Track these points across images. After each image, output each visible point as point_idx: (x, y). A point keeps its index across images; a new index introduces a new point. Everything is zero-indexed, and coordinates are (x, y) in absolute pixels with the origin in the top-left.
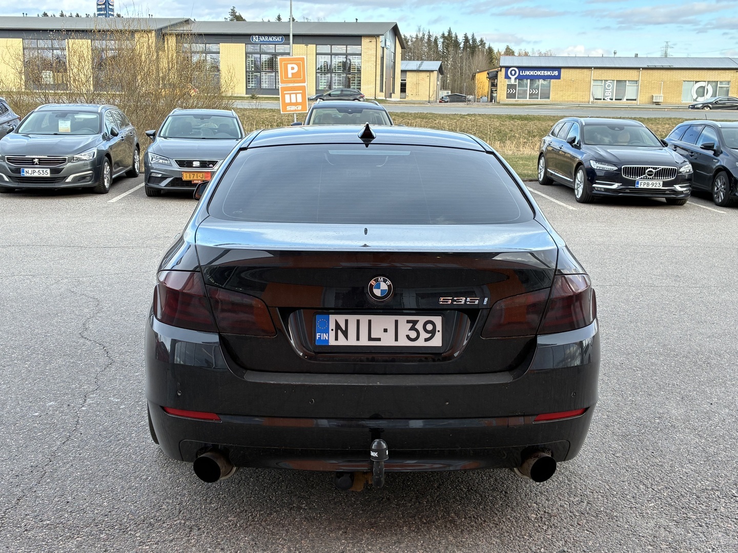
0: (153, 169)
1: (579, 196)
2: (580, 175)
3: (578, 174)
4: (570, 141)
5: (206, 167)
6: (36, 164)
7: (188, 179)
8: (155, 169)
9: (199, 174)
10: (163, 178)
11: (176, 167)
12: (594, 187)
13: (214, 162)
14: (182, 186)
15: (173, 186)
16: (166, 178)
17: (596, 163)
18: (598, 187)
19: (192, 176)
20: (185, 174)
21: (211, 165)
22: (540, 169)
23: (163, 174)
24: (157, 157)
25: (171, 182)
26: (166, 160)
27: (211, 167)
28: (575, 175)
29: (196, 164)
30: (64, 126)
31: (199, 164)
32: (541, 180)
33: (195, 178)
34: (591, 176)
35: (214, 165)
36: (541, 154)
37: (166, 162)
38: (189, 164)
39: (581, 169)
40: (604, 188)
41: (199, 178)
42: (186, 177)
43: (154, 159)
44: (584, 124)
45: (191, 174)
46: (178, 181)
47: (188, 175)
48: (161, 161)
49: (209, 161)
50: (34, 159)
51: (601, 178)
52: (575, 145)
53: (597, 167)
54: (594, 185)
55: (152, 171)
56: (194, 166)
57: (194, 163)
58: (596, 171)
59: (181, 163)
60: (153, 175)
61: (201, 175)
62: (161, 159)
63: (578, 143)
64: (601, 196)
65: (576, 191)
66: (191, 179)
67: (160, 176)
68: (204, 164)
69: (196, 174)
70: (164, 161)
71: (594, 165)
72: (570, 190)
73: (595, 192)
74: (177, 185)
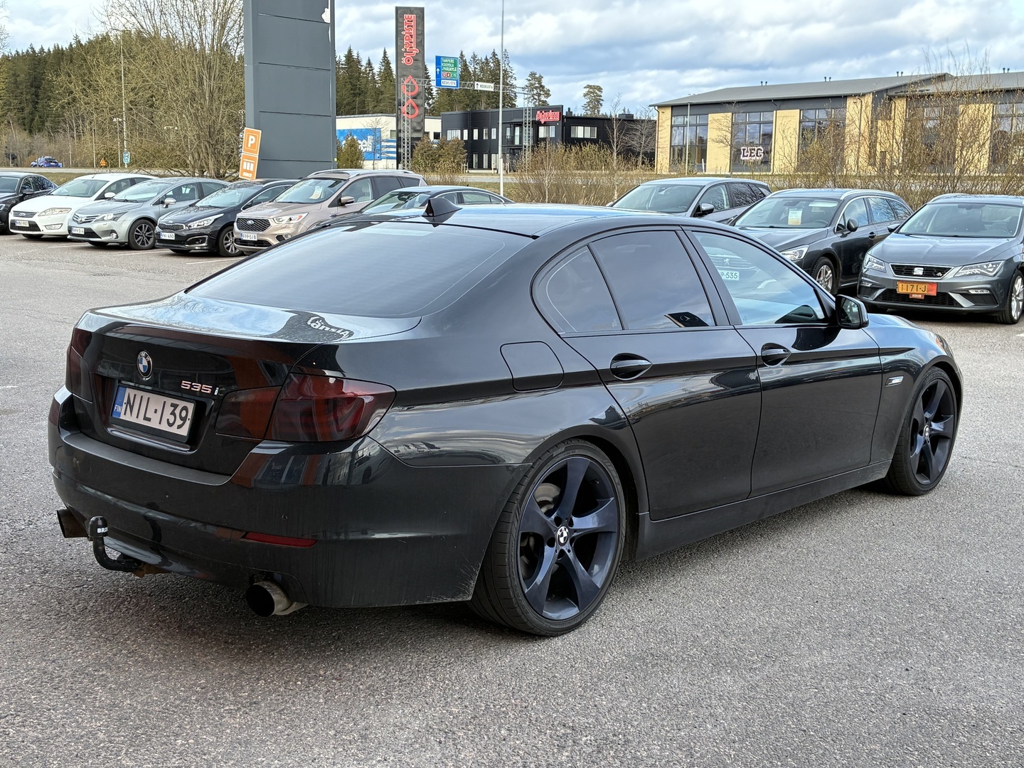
0: (866, 276)
5: (932, 276)
6: (727, 265)
7: (904, 291)
8: (868, 277)
9: (920, 286)
10: (874, 289)
11: (891, 275)
13: (945, 269)
14: (897, 301)
15: (884, 300)
16: (878, 289)
19: (910, 287)
21: (940, 274)
23: (873, 284)
24: (874, 260)
25: (882, 294)
26: (881, 265)
27: (940, 277)
29: (919, 271)
30: (795, 216)
31: (922, 272)
33: (914, 291)
35: (943, 274)
37: (882, 267)
41: (920, 291)
42: (901, 289)
43: (870, 263)
45: (909, 285)
46: (891, 294)
47: (905, 285)
48: (877, 266)
49: (937, 268)
50: (725, 258)
55: (863, 278)
56: (915, 273)
57: (916, 269)
59: (898, 270)
60: (864, 284)
61: (923, 286)
62: (876, 263)
66: (909, 291)
67: (870, 285)
68: (929, 272)
69: (915, 285)
70: (879, 266)
74: (890, 300)
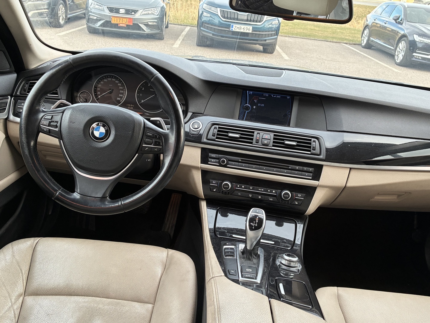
0: (91, 12)
1: (398, 61)
2: (402, 45)
3: (400, 44)
4: (395, 18)
5: (129, 14)
7: (116, 22)
8: (93, 13)
9: (124, 19)
10: (98, 20)
11: (107, 12)
12: (414, 56)
13: (135, 10)
14: (111, 27)
15: (104, 27)
16: (100, 20)
17: (419, 37)
18: (416, 56)
19: (118, 20)
20: (113, 18)
21: (133, 13)
22: (364, 37)
23: (98, 17)
24: (95, 3)
25: (103, 24)
26: (101, 6)
27: (133, 15)
28: (397, 44)
29: (122, 11)
31: (124, 12)
32: (363, 45)
33: (121, 22)
34: (413, 46)
35: (135, 13)
36: (366, 27)
37: (101, 7)
38: (117, 11)
39: (404, 40)
40: (422, 57)
41: (124, 22)
42: (114, 21)
43: (92, 5)
44: (406, 7)
45: (118, 19)
46: (107, 23)
47: (116, 19)
48: (97, 6)
49: (131, 10)
51: (420, 49)
52: (399, 22)
53: (419, 40)
54: (414, 54)
55: (90, 14)
56: (120, 12)
57: (121, 10)
58: (417, 43)
59: (111, 10)
60: (91, 17)
61: (125, 20)
62: (97, 5)
63: (401, 20)
64: (418, 63)
65: (396, 56)
66: (118, 22)
67: (95, 18)
68: (128, 12)
69: (121, 19)
70: (99, 7)
71: (417, 38)
72: (391, 56)
73: (414, 59)
74: (108, 27)
